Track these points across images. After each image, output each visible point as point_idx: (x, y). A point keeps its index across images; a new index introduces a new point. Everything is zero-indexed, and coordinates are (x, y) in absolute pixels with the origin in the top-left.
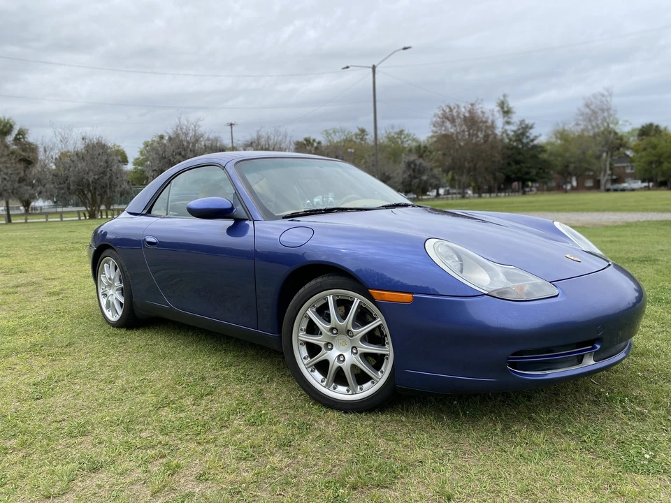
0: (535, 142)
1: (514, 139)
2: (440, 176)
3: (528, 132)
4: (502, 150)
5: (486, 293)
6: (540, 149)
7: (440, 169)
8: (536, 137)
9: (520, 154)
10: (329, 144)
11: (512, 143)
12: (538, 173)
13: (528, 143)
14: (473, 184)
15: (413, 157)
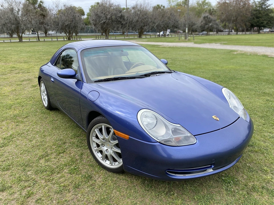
0: (269, 8)
1: (258, 5)
2: (219, 24)
3: (266, 2)
4: (251, 11)
5: (159, 141)
6: (270, 11)
7: (219, 20)
8: (270, 5)
9: (260, 13)
10: (169, 7)
11: (257, 8)
12: (267, 23)
13: (265, 8)
14: (235, 28)
15: (207, 14)
